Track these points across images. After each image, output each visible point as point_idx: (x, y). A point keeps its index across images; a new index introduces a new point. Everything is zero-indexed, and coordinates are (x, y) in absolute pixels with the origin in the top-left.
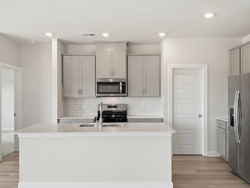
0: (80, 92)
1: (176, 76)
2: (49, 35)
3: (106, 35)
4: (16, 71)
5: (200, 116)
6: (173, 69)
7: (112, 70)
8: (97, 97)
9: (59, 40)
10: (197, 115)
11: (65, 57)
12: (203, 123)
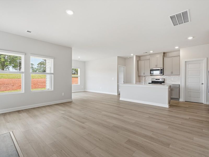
0: (144, 74)
1: (187, 65)
2: (132, 55)
3: (151, 52)
4: (124, 67)
5: (202, 84)
6: (186, 62)
7: (157, 64)
8: (151, 75)
9: (136, 56)
10: (201, 83)
11: (139, 61)
12: (204, 87)
